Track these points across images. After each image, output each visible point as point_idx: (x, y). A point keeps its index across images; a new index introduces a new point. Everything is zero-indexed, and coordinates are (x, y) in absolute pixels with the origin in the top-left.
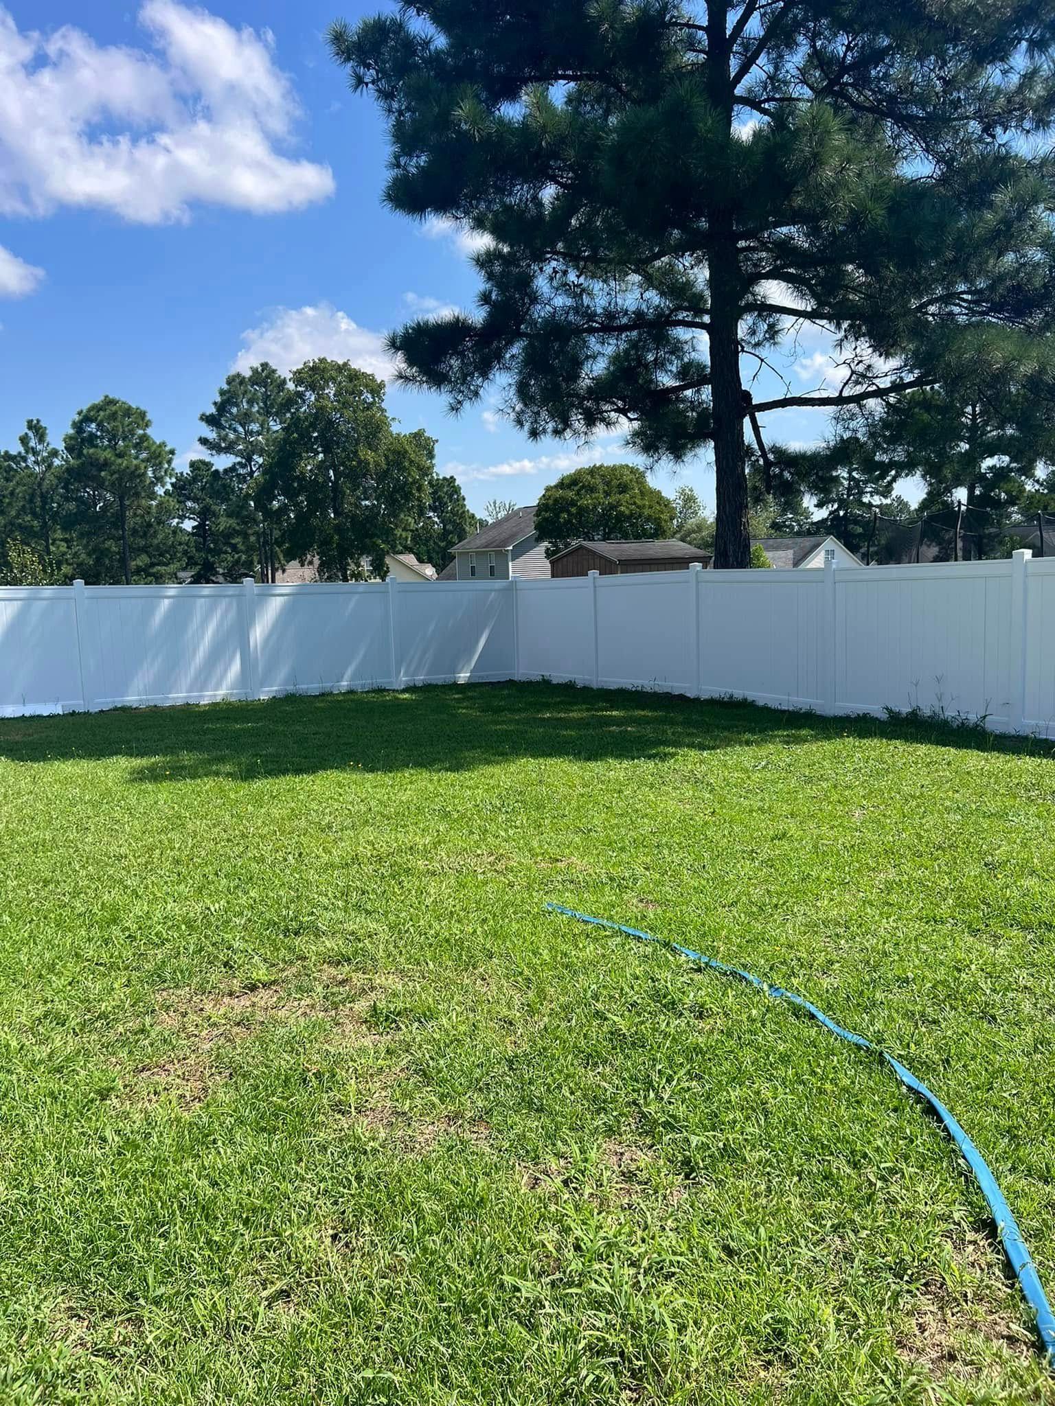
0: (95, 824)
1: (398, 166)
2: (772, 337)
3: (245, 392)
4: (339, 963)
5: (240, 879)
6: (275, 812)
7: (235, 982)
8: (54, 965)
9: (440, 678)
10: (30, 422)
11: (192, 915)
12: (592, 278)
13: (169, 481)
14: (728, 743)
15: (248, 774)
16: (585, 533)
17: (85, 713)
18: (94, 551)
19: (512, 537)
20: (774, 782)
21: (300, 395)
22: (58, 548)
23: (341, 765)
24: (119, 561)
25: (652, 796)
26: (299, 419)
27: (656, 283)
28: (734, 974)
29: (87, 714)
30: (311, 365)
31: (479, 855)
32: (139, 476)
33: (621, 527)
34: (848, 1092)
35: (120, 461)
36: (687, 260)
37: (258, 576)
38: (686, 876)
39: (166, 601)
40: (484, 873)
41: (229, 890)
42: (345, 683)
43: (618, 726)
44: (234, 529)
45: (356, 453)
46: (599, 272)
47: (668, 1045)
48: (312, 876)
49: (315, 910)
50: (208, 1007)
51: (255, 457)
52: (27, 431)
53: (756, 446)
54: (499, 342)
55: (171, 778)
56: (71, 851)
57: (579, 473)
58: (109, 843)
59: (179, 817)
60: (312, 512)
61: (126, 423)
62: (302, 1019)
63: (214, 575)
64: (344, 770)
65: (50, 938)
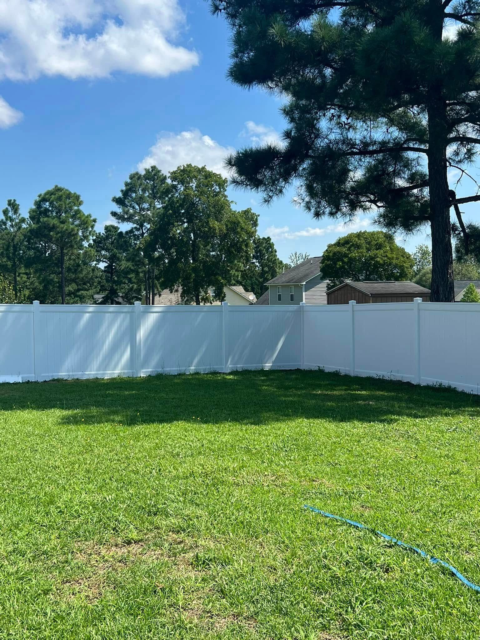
0: (41, 448)
1: (237, 57)
2: (469, 157)
3: (141, 184)
4: (178, 532)
5: (124, 483)
6: (147, 445)
7: (119, 539)
8: (18, 524)
9: (252, 366)
10: (9, 201)
11: (96, 501)
12: (356, 119)
13: (91, 239)
14: (433, 414)
15: (131, 422)
16: (353, 275)
17: (35, 382)
18: (43, 280)
19: (306, 276)
20: (459, 440)
21: (174, 187)
22: (21, 278)
23: (187, 419)
24: (58, 287)
25: (379, 445)
26: (173, 201)
27: (395, 123)
28: (411, 549)
29: (36, 383)
30: (182, 168)
31: (266, 475)
32: (74, 235)
33: (378, 271)
34: (466, 615)
35: (62, 225)
36: (416, 109)
37: (144, 298)
38: (393, 494)
39: (87, 315)
40: (268, 486)
41: (117, 489)
42: (192, 368)
43: (364, 400)
44: (130, 269)
45: (207, 223)
46: (360, 117)
47: (363, 584)
48: (166, 482)
49: (166, 502)
50: (103, 552)
51: (145, 224)
52: (7, 206)
53: (458, 225)
54: (295, 161)
55: (86, 422)
56: (27, 462)
57: (351, 236)
58: (49, 459)
59: (90, 446)
60: (178, 259)
61: (67, 202)
62: (155, 562)
63: (116, 297)
64: (189, 421)
65: (15, 510)
